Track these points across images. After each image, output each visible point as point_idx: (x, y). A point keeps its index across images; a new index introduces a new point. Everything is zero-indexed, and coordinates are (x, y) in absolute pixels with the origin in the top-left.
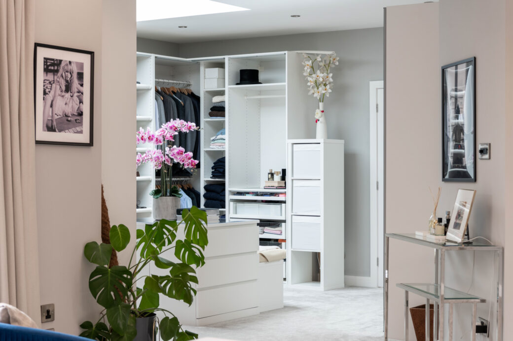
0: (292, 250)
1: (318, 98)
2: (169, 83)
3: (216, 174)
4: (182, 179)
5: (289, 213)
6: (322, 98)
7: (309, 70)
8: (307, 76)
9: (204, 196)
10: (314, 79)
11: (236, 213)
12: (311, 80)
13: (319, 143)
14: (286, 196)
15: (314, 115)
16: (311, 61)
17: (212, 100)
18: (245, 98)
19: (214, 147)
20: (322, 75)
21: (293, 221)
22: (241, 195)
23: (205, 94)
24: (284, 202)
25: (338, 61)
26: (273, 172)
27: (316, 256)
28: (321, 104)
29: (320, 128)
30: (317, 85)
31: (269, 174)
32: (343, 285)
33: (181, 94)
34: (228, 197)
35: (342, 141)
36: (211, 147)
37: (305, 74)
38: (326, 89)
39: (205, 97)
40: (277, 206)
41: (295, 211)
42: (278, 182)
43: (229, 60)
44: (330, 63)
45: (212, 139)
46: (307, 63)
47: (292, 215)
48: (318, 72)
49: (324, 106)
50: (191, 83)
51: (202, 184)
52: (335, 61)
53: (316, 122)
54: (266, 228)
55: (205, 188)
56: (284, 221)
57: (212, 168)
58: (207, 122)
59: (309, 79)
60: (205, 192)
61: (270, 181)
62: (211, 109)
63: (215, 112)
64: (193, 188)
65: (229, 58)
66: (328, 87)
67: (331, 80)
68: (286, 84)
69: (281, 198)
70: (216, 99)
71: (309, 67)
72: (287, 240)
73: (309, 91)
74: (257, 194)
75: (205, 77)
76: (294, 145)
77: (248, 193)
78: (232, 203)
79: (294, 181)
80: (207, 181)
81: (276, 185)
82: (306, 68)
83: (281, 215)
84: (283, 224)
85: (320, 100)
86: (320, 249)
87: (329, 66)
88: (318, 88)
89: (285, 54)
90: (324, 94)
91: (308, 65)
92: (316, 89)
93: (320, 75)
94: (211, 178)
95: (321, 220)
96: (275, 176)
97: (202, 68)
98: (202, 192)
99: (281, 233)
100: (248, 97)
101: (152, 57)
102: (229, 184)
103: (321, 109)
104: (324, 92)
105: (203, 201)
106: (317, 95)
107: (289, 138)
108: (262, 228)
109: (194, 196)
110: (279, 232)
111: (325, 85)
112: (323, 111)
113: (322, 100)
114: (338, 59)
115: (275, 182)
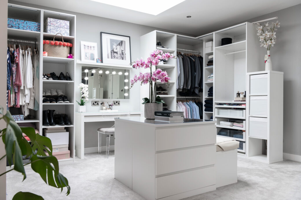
0: (249, 137)
1: (267, 48)
2: (188, 52)
3: (210, 95)
4: (195, 97)
5: (248, 115)
6: (269, 48)
7: (260, 32)
8: (259, 36)
9: (205, 105)
10: (264, 37)
11: (219, 115)
12: (262, 38)
13: (267, 73)
14: (245, 106)
15: (264, 58)
16: (262, 27)
17: (208, 57)
18: (225, 54)
19: (209, 81)
20: (269, 34)
21: (250, 120)
22: (221, 105)
23: (205, 55)
24: (245, 109)
25: (280, 25)
26: (239, 93)
27: (265, 142)
28: (268, 52)
29: (268, 65)
30: (265, 40)
31: (237, 93)
32: (282, 160)
33: (194, 56)
34: (214, 106)
35: (282, 73)
36: (208, 81)
37: (258, 34)
38: (271, 42)
39: (205, 57)
40: (241, 111)
41: (251, 114)
42: (242, 98)
43: (215, 34)
44: (274, 27)
45: (208, 77)
46: (259, 28)
47: (249, 117)
48: (267, 32)
49: (270, 53)
50: (201, 52)
51: (204, 100)
52: (277, 25)
53: (265, 62)
54: (235, 123)
55: (205, 101)
56: (245, 120)
57: (208, 92)
58: (206, 69)
59: (261, 37)
60: (205, 104)
61: (238, 97)
62: (208, 62)
63: (210, 64)
64: (201, 102)
65: (215, 33)
66: (273, 41)
67: (275, 36)
68: (246, 41)
69: (243, 107)
70: (210, 57)
71: (260, 30)
72: (246, 131)
73: (261, 45)
74: (230, 104)
75: (205, 47)
76: (251, 76)
77: (225, 104)
78: (216, 109)
79: (251, 97)
80: (206, 98)
81: (241, 99)
82: (259, 31)
83: (243, 116)
84: (244, 122)
85: (268, 49)
86: (267, 138)
87: (273, 30)
88: (266, 42)
89: (246, 24)
90: (270, 45)
91: (260, 29)
92: (265, 42)
93: (268, 34)
94: (208, 96)
95: (268, 120)
96: (241, 95)
97: (204, 43)
98: (204, 103)
99: (243, 126)
100: (226, 54)
101: (175, 35)
102: (215, 99)
103: (268, 54)
104: (270, 44)
105: (204, 108)
106: (266, 46)
107: (248, 72)
108: (233, 123)
109: (200, 105)
110: (242, 126)
111: (271, 40)
112: (269, 56)
113: (269, 49)
114: (279, 23)
115: (241, 98)
